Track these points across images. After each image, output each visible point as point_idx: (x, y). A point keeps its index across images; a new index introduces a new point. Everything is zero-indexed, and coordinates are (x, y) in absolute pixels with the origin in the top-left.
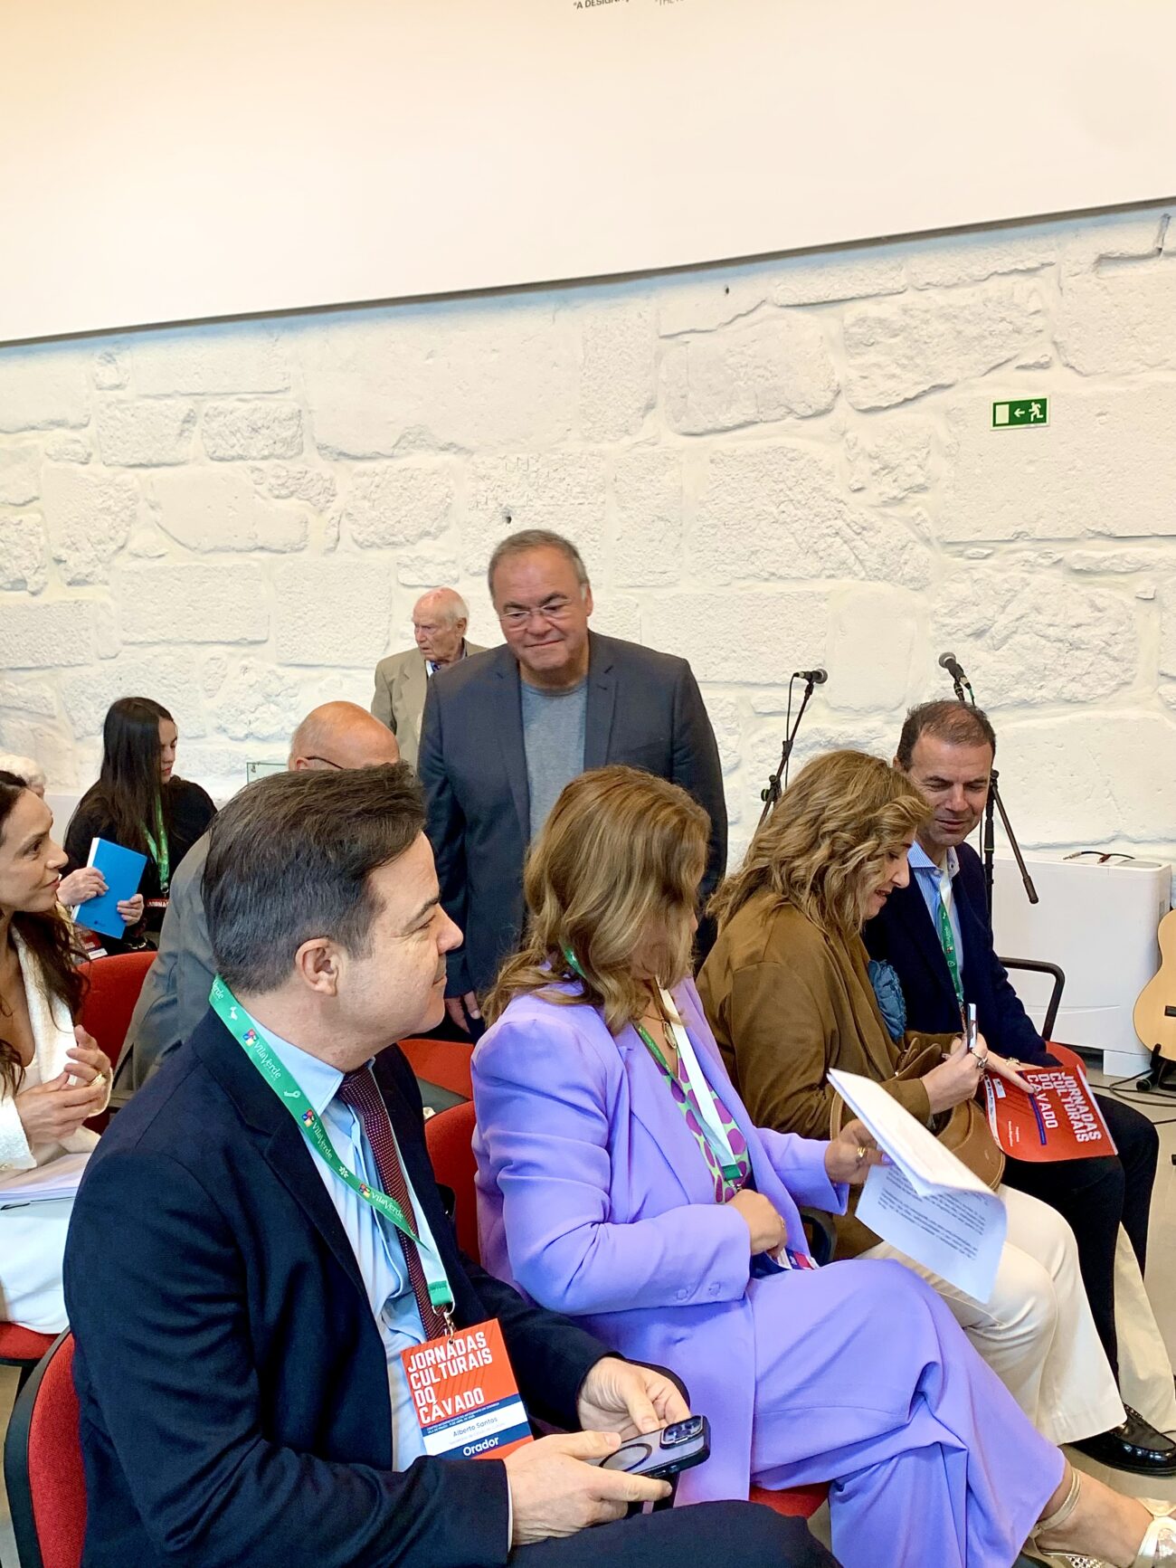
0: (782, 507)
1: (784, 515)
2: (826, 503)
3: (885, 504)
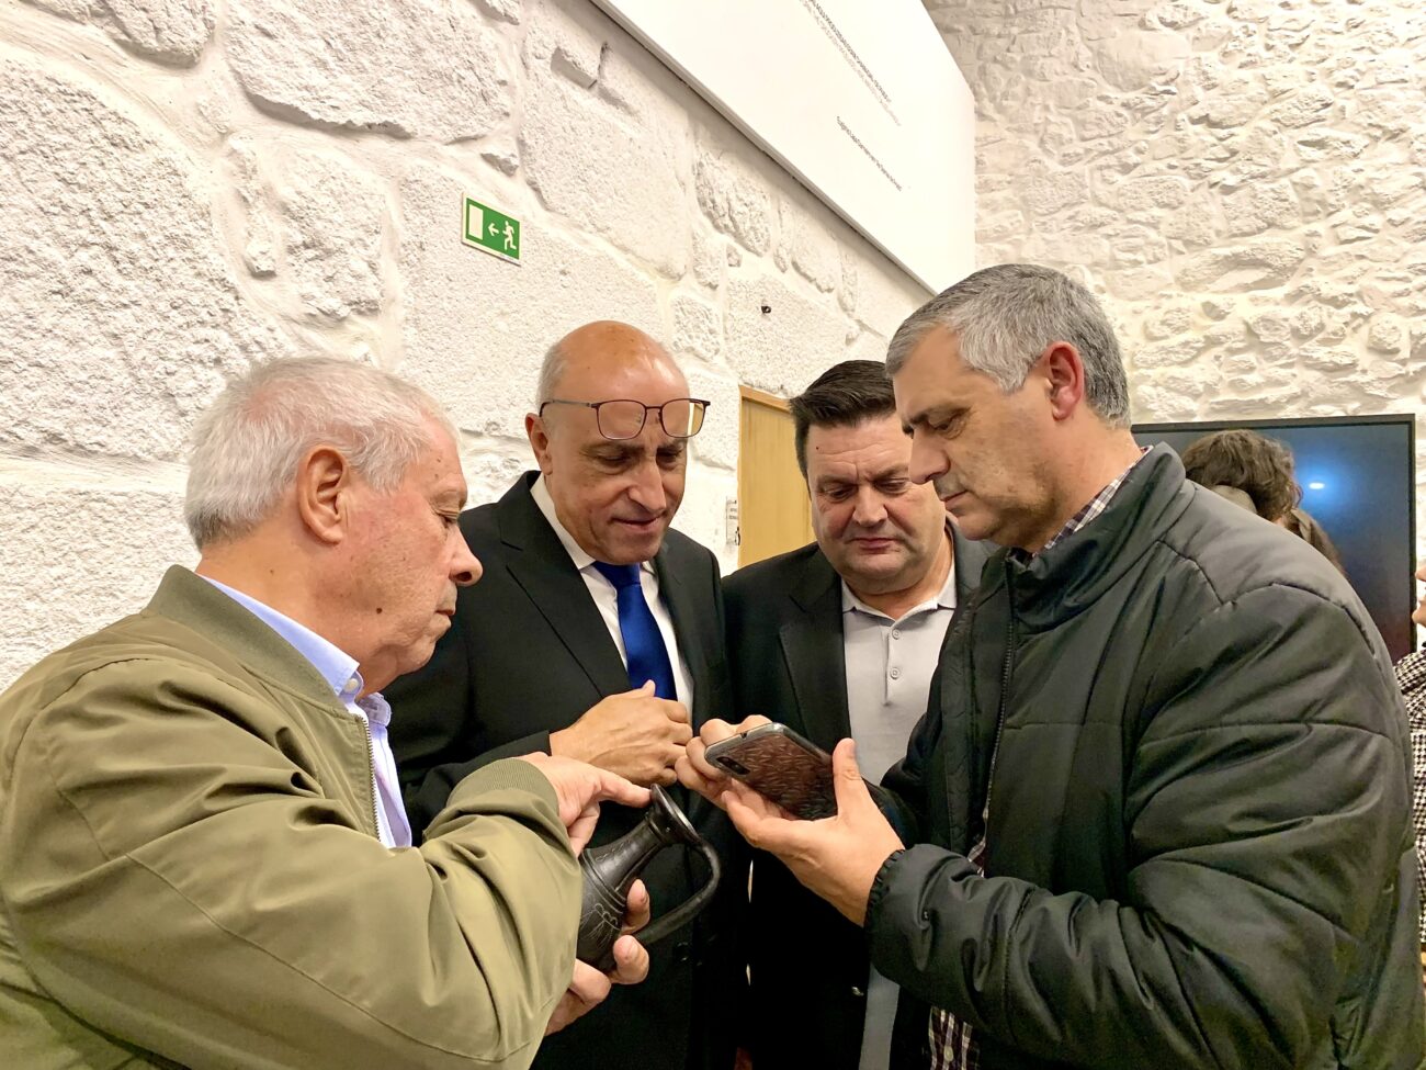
0: (83, 256)
1: (90, 282)
2: (198, 283)
3: (312, 320)
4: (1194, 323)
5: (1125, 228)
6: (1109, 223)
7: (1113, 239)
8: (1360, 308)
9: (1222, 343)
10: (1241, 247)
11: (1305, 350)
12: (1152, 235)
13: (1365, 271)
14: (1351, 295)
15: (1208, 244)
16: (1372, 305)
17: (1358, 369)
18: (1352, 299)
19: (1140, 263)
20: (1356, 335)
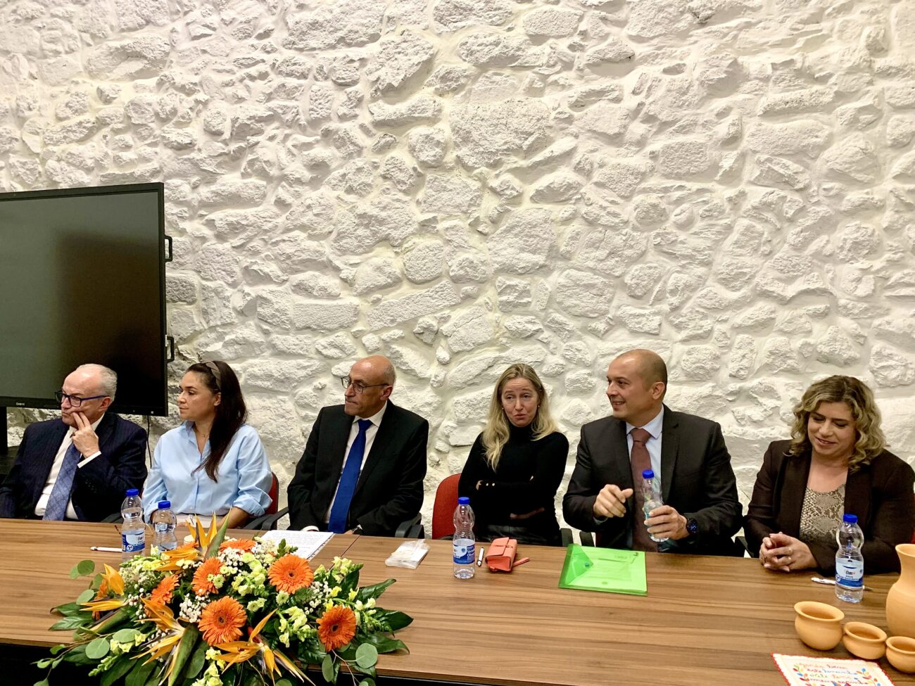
4: (90, 106)
5: (49, 21)
6: (40, 17)
7: (42, 31)
8: (201, 96)
9: (109, 124)
10: (127, 41)
11: (164, 131)
12: (67, 27)
13: (206, 64)
14: (195, 84)
15: (105, 37)
16: (209, 94)
17: (196, 148)
18: (198, 88)
19: (60, 53)
20: (198, 119)
